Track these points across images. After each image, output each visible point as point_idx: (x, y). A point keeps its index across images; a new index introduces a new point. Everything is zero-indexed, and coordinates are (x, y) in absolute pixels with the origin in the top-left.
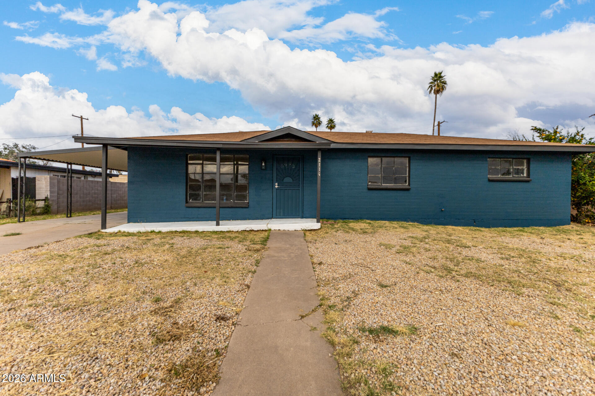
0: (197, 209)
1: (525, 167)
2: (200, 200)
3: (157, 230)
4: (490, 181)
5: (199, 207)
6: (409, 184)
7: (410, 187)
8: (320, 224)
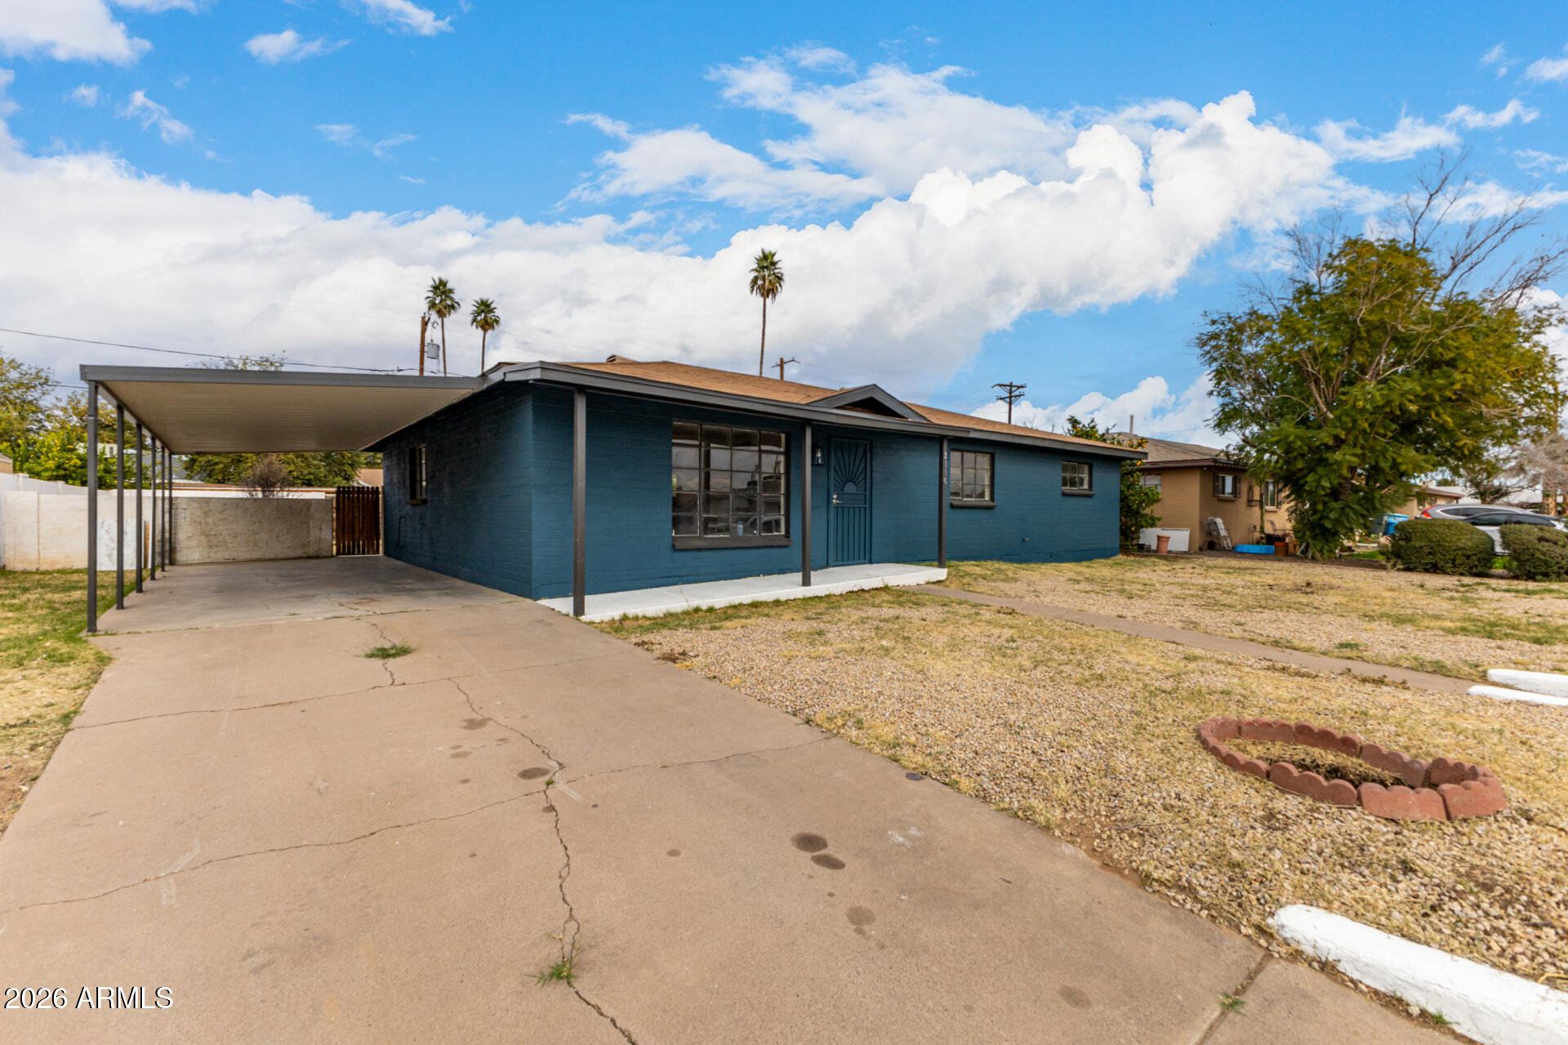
0: (696, 554)
1: (1085, 476)
2: (696, 532)
3: (704, 604)
4: (1064, 494)
5: (699, 550)
6: (992, 498)
7: (994, 504)
8: (945, 571)
